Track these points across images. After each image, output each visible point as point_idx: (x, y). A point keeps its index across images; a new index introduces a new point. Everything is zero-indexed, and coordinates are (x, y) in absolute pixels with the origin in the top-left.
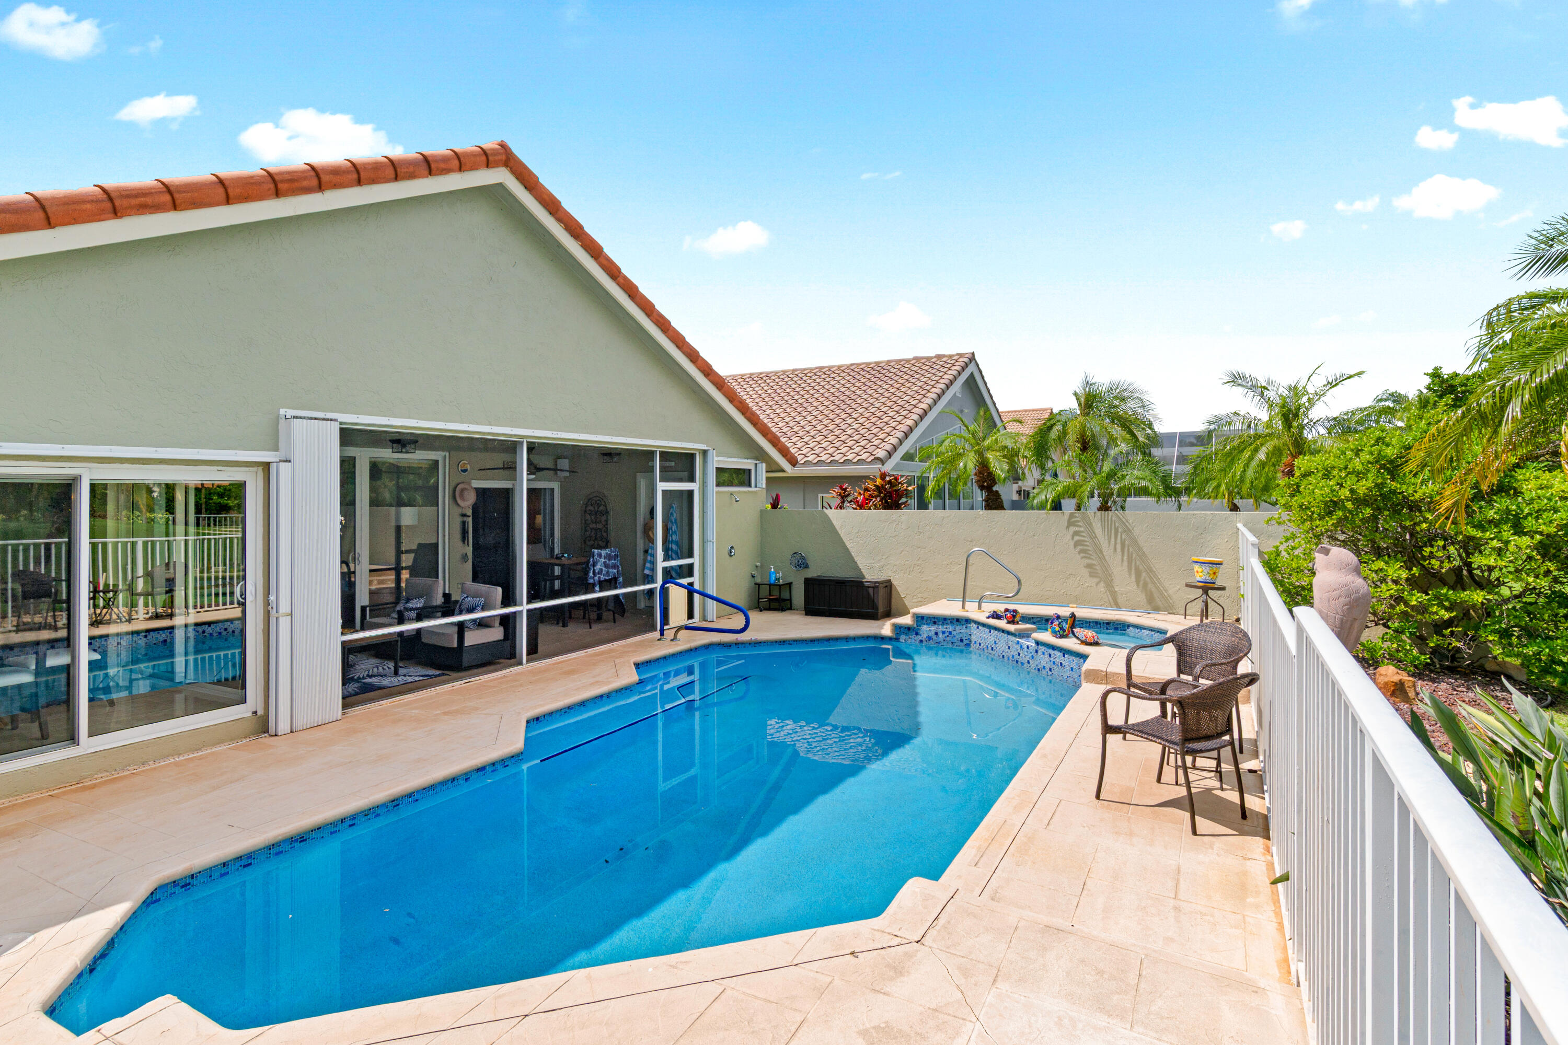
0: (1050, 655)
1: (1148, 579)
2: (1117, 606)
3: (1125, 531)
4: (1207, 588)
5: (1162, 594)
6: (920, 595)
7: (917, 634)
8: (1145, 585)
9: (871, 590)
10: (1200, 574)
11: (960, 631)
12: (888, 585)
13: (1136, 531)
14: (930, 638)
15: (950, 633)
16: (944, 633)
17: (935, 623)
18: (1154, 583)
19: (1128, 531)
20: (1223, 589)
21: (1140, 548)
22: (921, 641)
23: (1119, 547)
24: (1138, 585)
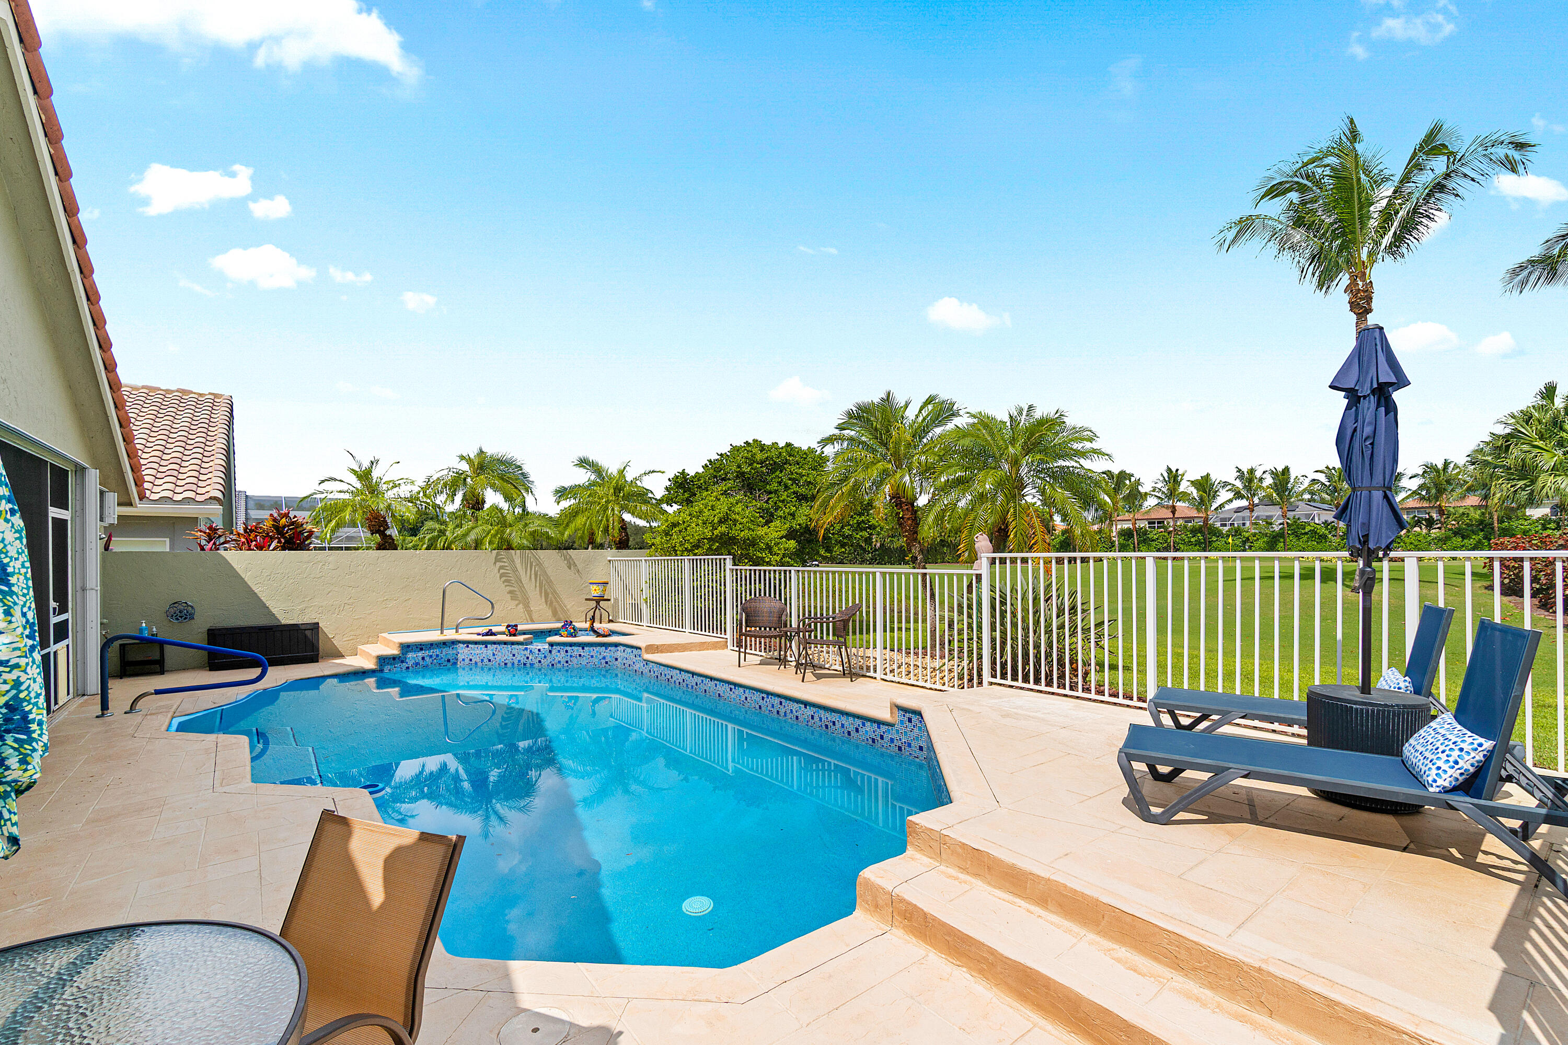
0: (567, 651)
1: (553, 599)
2: (533, 622)
3: (537, 565)
4: (599, 600)
5: (563, 609)
6: (352, 633)
7: (402, 662)
8: (551, 603)
9: (308, 633)
10: (595, 591)
11: (448, 652)
12: (315, 627)
13: (546, 564)
14: (417, 664)
15: (437, 656)
16: (431, 656)
17: (421, 649)
18: (558, 602)
19: (539, 564)
20: (609, 600)
21: (548, 577)
22: (408, 668)
23: (533, 576)
24: (547, 604)
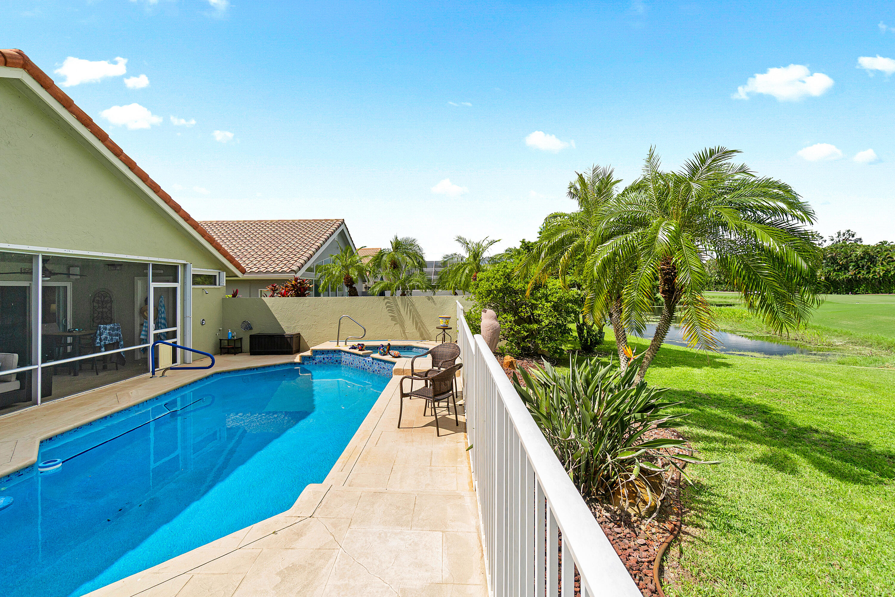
0: (379, 364)
1: (421, 326)
2: (409, 339)
3: (411, 305)
4: (445, 328)
5: (426, 332)
6: (315, 340)
7: (313, 360)
8: (419, 329)
9: (289, 339)
10: (442, 323)
11: (336, 356)
12: (298, 336)
13: (416, 305)
14: (321, 361)
15: (331, 358)
16: (328, 358)
17: (323, 354)
18: (423, 328)
19: (413, 305)
20: (451, 328)
21: (418, 313)
22: (316, 363)
23: (409, 312)
24: (416, 329)
